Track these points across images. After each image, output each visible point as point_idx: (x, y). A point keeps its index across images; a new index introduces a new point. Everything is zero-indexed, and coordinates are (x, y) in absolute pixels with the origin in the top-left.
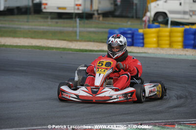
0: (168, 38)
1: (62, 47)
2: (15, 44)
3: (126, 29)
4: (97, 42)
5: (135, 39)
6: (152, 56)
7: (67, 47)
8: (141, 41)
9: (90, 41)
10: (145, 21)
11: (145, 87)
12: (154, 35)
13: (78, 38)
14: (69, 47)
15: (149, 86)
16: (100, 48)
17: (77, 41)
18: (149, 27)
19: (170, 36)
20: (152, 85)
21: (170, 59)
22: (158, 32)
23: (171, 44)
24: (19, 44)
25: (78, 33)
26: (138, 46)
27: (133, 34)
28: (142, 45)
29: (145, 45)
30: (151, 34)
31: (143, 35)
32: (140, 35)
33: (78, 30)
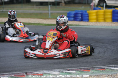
0: (103, 16)
1: (38, 23)
3: (79, 11)
5: (84, 17)
6: (91, 27)
7: (41, 23)
8: (87, 18)
10: (92, 6)
11: (79, 48)
12: (94, 14)
13: (50, 17)
14: (43, 23)
15: (81, 48)
17: (48, 19)
18: (94, 9)
19: (104, 15)
20: (83, 47)
21: (101, 29)
22: (97, 13)
23: (105, 20)
25: (50, 14)
26: (85, 21)
27: (82, 14)
28: (88, 20)
29: (89, 21)
30: (93, 13)
31: (88, 14)
32: (86, 14)
33: (50, 12)
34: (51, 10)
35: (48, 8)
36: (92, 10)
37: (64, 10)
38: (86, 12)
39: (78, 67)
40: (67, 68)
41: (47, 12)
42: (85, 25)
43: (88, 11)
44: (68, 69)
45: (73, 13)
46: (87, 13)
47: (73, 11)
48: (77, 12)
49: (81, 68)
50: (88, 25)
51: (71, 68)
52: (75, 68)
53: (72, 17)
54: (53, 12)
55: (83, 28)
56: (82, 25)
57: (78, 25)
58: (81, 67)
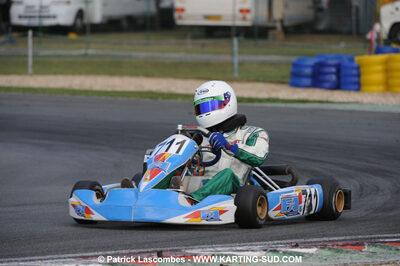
2: (109, 89)
3: (331, 56)
4: (271, 82)
5: (346, 78)
8: (356, 79)
9: (257, 80)
10: (370, 41)
12: (379, 68)
13: (236, 75)
16: (274, 95)
18: (378, 51)
22: (386, 62)
24: (118, 89)
25: (236, 66)
26: (350, 90)
27: (339, 67)
28: (356, 87)
29: (363, 88)
30: (373, 65)
31: (358, 68)
32: (353, 68)
33: (236, 59)
34: (240, 53)
35: (232, 45)
36: (370, 54)
37: (283, 54)
38: (351, 60)
39: (324, 236)
40: (291, 238)
41: (228, 58)
42: (348, 103)
43: (357, 59)
44: (293, 241)
45: (312, 61)
46: (355, 64)
47: (312, 55)
48: (322, 59)
49: (336, 238)
50: (357, 103)
51: (303, 240)
52: (315, 240)
53: (306, 76)
54: (246, 58)
55: (343, 111)
56: (340, 103)
57: (327, 102)
58: (335, 236)
